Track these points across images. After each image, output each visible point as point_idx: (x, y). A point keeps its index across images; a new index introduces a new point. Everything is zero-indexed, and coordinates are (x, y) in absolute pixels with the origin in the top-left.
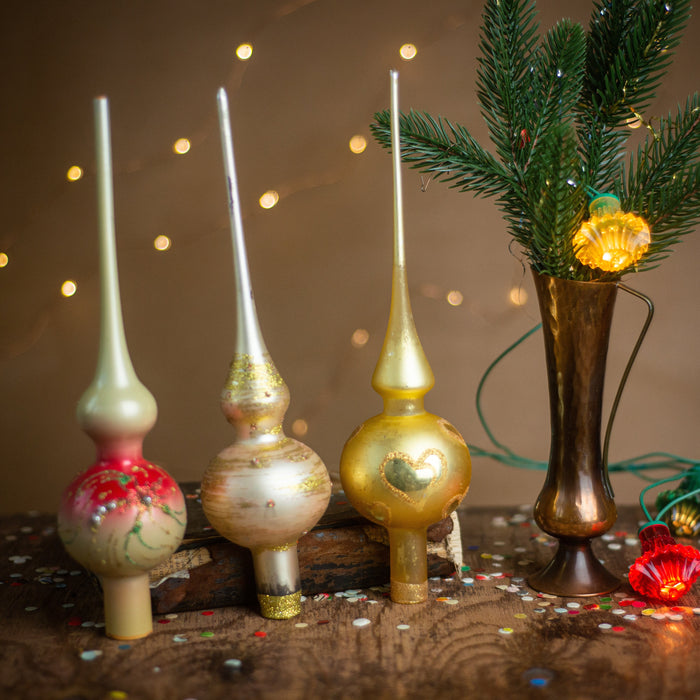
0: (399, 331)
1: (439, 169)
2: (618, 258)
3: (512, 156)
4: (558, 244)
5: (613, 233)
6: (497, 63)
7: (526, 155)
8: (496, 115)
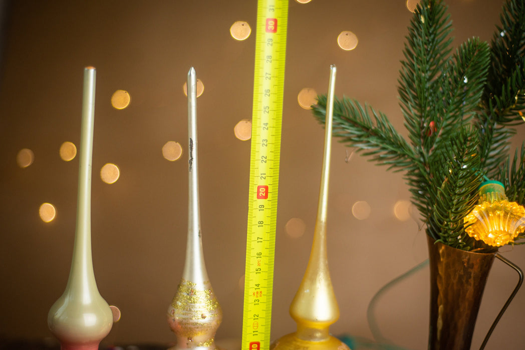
0: (316, 274)
1: (360, 145)
3: (420, 142)
4: (451, 220)
5: (499, 216)
6: (417, 66)
7: (432, 142)
8: (411, 108)
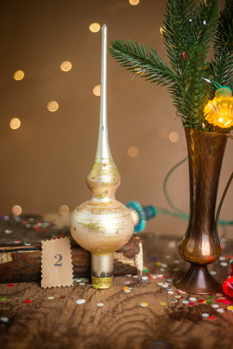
2: (227, 121)
3: (177, 65)
4: (196, 112)
5: (224, 107)
7: (185, 65)
8: (170, 43)
